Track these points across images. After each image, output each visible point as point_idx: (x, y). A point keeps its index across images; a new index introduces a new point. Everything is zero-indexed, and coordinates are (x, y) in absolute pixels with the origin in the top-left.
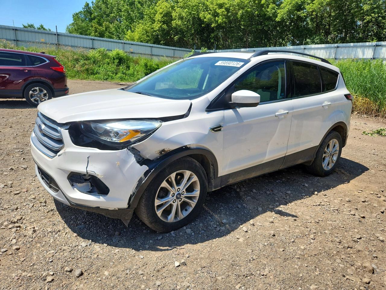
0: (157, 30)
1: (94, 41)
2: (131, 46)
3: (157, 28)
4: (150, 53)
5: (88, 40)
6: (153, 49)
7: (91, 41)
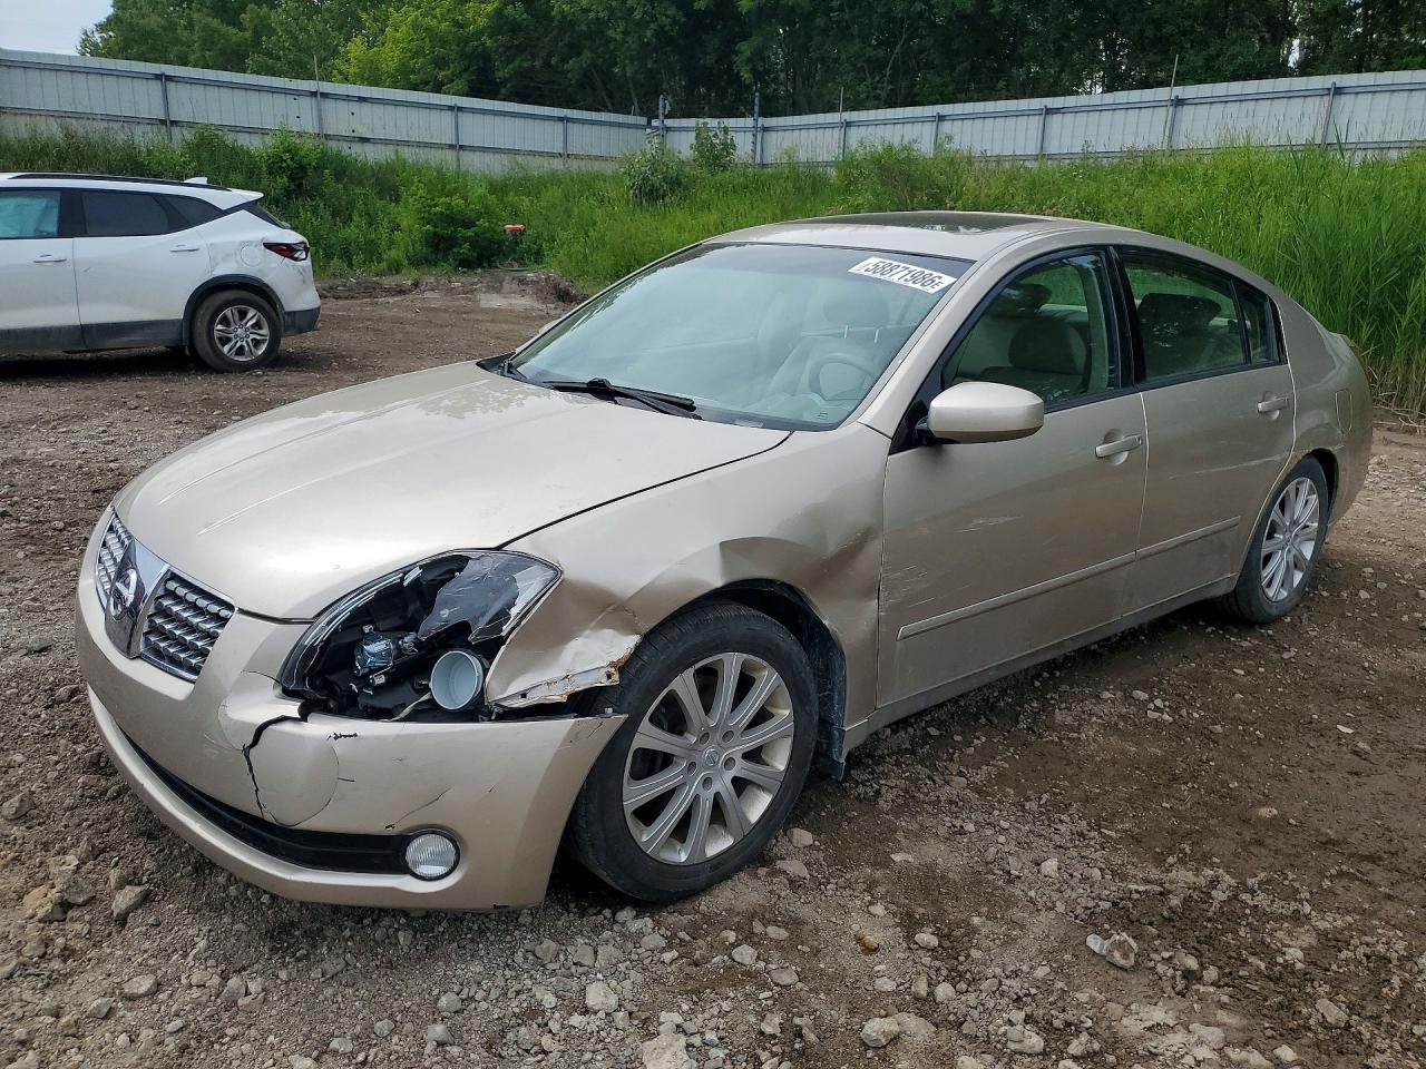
0: (481, 33)
1: (171, 86)
2: (354, 107)
3: (482, 22)
4: (449, 139)
5: (140, 85)
6: (465, 118)
7: (156, 86)
